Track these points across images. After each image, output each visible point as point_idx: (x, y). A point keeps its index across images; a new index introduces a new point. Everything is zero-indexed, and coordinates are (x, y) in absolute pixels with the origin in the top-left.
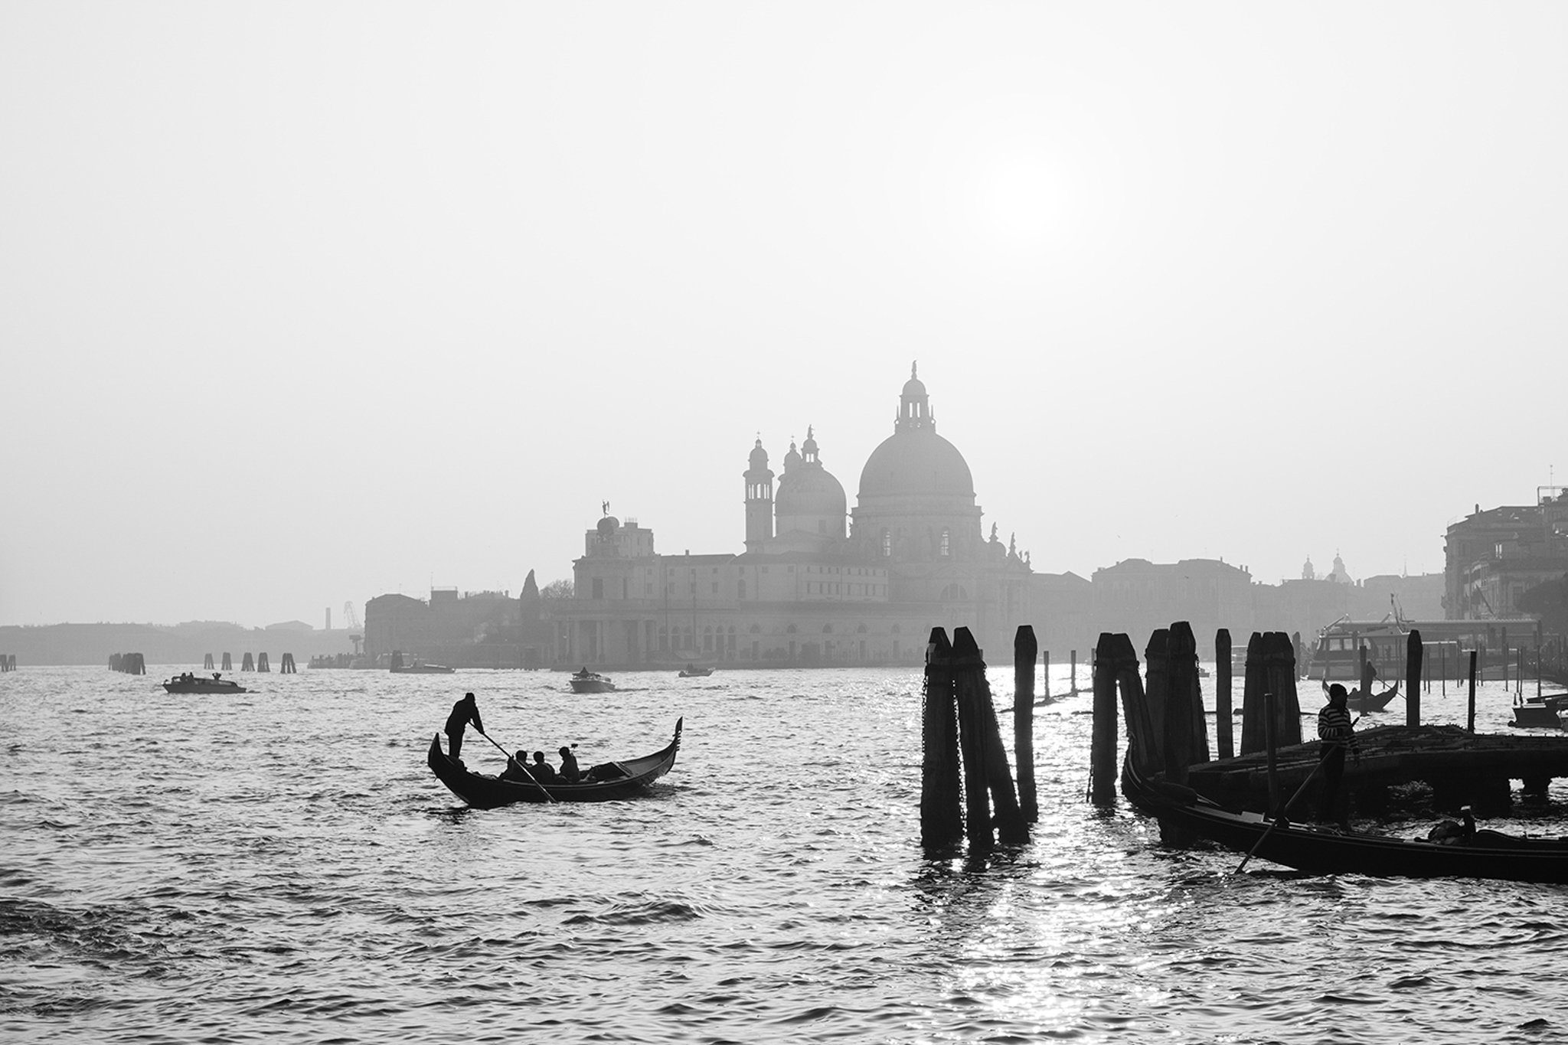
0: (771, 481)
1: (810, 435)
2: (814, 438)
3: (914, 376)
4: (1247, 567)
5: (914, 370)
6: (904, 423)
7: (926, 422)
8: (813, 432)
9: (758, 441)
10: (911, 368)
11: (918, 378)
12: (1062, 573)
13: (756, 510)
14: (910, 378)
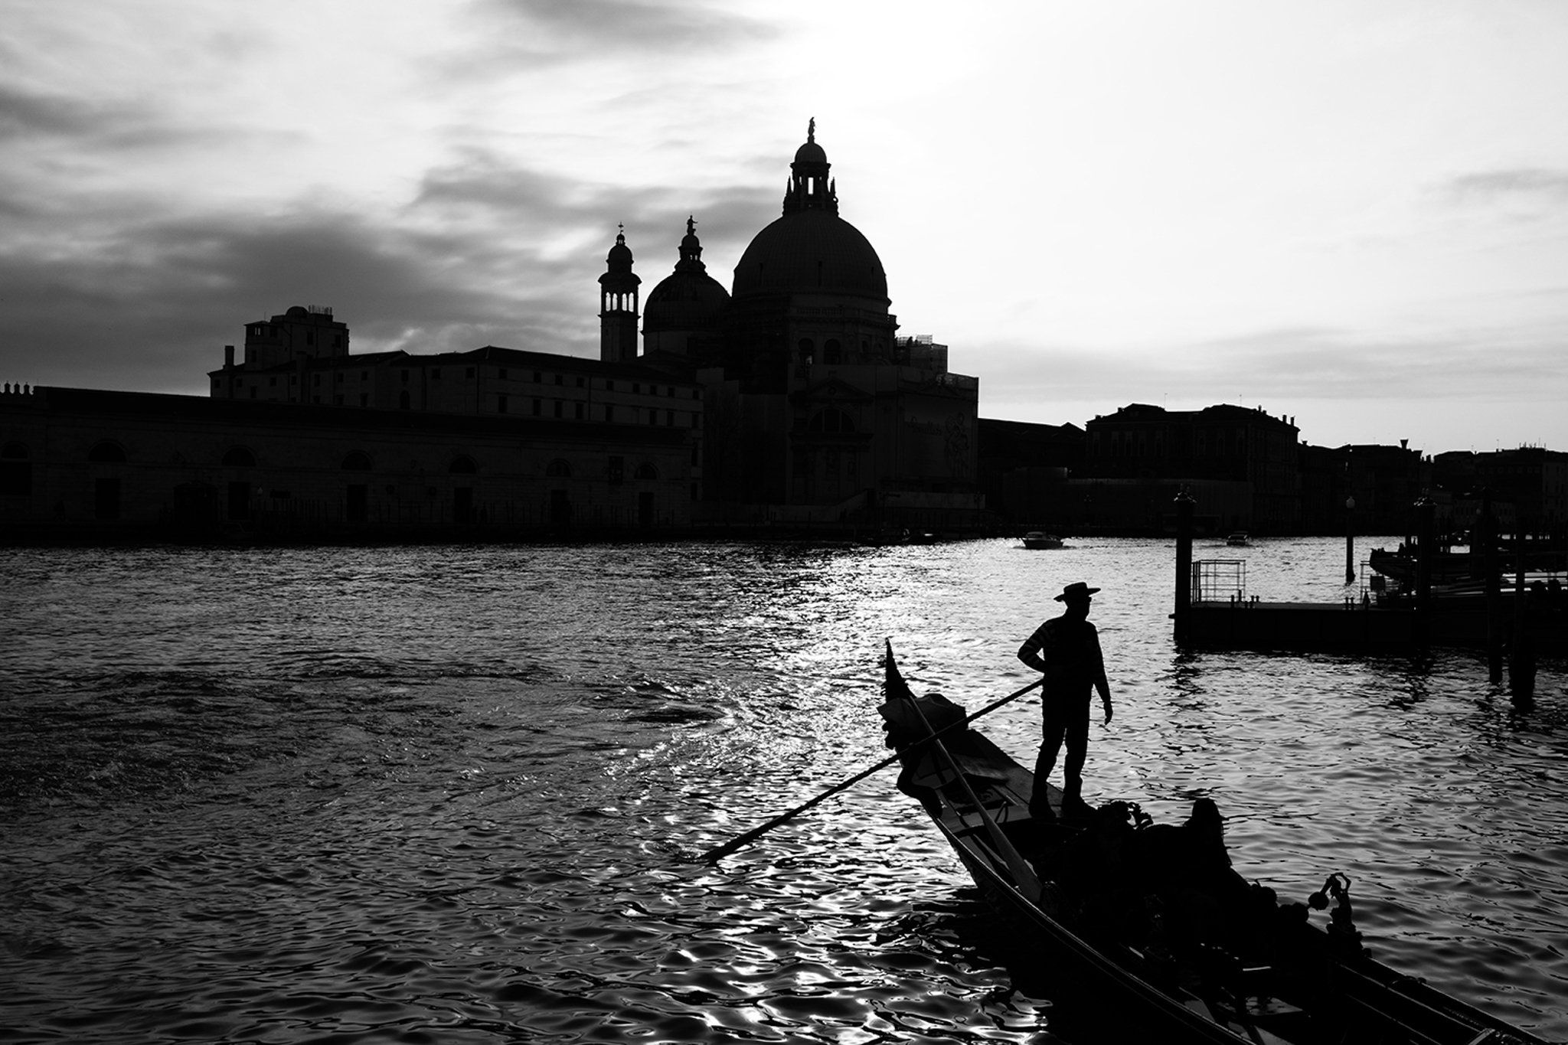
0: (637, 288)
1: (691, 230)
2: (695, 234)
3: (811, 138)
4: (1292, 419)
5: (811, 130)
6: (794, 199)
7: (827, 199)
8: (694, 226)
9: (621, 237)
10: (808, 126)
11: (816, 142)
12: (1060, 425)
13: (616, 324)
14: (806, 142)
